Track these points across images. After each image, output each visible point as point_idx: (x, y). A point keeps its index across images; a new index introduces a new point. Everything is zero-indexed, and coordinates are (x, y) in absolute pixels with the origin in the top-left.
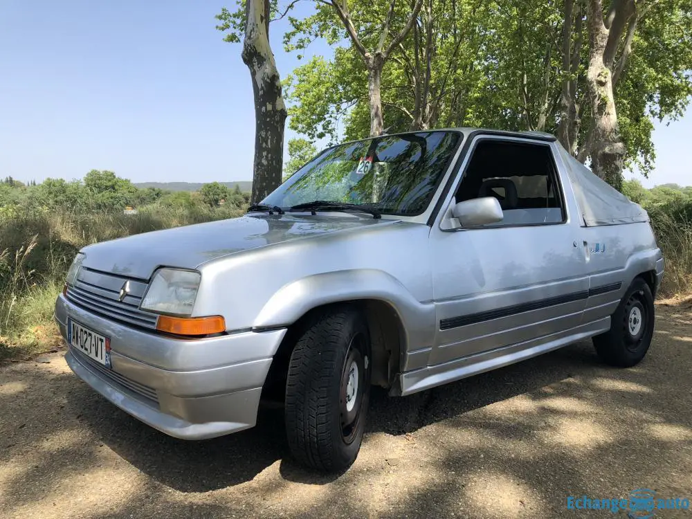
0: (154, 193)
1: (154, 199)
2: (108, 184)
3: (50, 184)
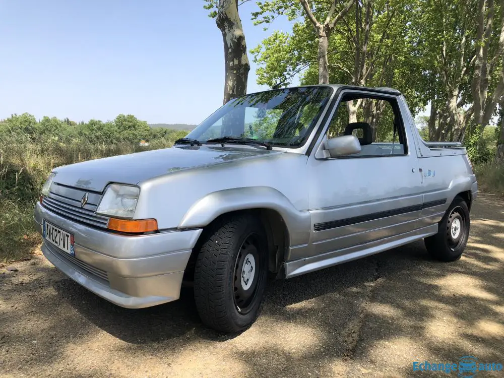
0: (163, 131)
1: (163, 136)
2: (131, 124)
3: (92, 123)
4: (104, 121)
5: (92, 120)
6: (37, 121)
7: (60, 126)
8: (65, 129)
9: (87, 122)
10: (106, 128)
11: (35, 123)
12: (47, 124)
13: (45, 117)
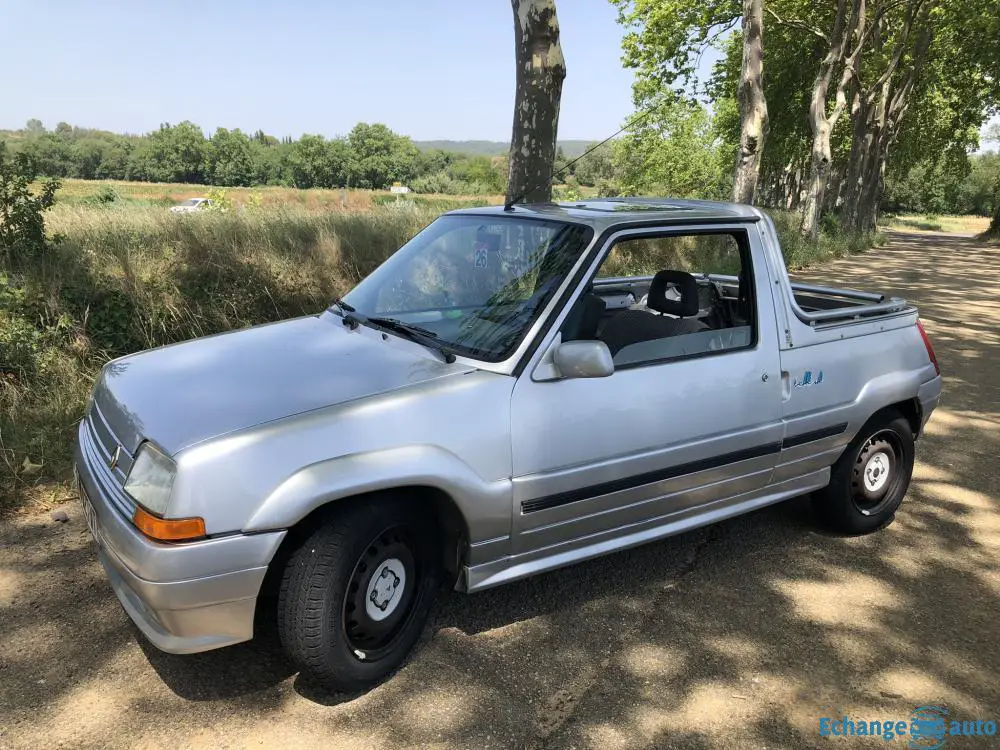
0: (443, 158)
1: (443, 166)
2: (381, 143)
3: (307, 142)
4: (329, 137)
5: (305, 135)
6: (207, 137)
7: (248, 147)
8: (256, 154)
9: (297, 138)
10: (332, 151)
11: (202, 142)
12: (223, 143)
13: (219, 130)
